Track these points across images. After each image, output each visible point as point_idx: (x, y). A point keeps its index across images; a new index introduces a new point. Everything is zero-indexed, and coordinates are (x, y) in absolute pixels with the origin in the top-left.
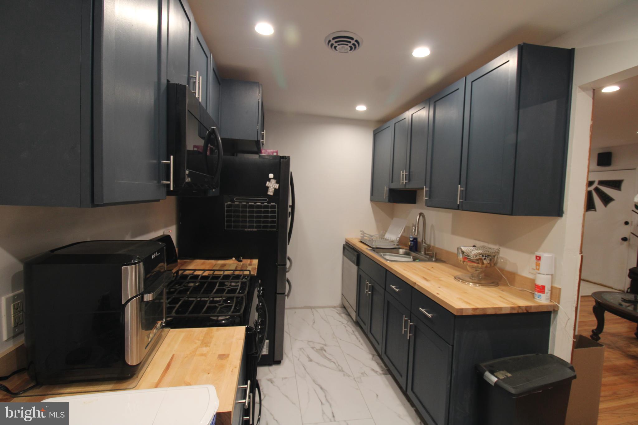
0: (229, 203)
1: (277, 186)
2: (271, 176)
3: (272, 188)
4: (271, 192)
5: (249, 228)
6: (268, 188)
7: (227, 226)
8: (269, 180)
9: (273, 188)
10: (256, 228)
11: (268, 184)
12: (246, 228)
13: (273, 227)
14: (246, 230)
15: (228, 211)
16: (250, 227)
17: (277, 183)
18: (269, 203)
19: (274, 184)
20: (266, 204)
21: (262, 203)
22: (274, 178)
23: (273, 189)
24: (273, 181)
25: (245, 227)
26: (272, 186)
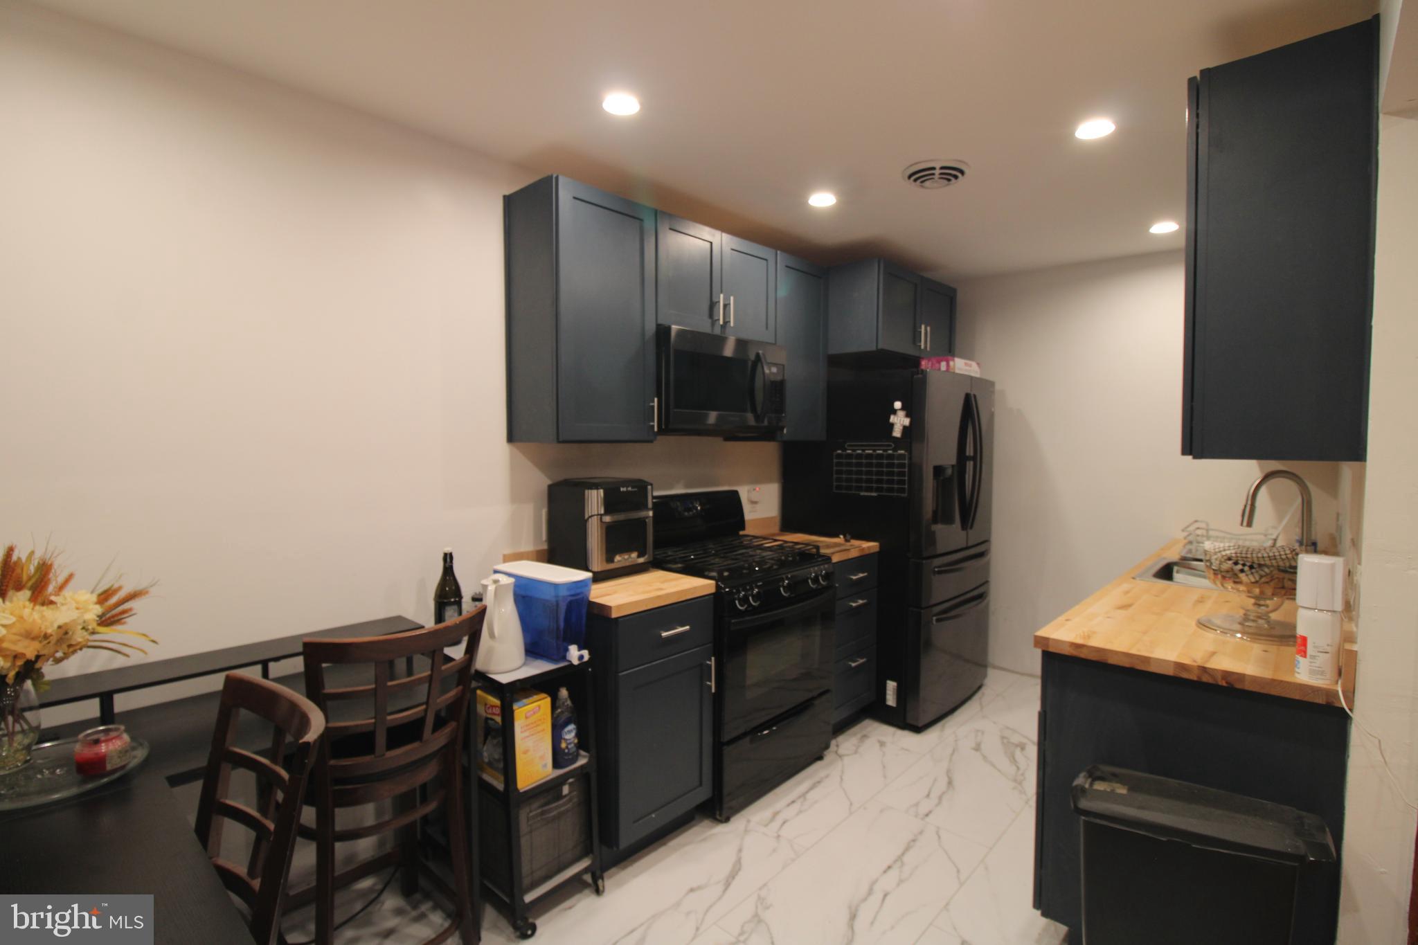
0: (839, 452)
1: (907, 422)
2: (898, 405)
3: (899, 425)
4: (897, 433)
5: (867, 491)
6: (892, 425)
7: (838, 487)
8: (894, 412)
9: (902, 425)
10: (876, 491)
11: (893, 419)
12: (862, 491)
13: (902, 490)
14: (862, 494)
15: (839, 464)
16: (869, 489)
17: (907, 416)
18: (895, 450)
19: (902, 419)
20: (890, 452)
21: (884, 450)
22: (903, 409)
23: (901, 428)
24: (901, 414)
25: (860, 489)
26: (900, 421)
